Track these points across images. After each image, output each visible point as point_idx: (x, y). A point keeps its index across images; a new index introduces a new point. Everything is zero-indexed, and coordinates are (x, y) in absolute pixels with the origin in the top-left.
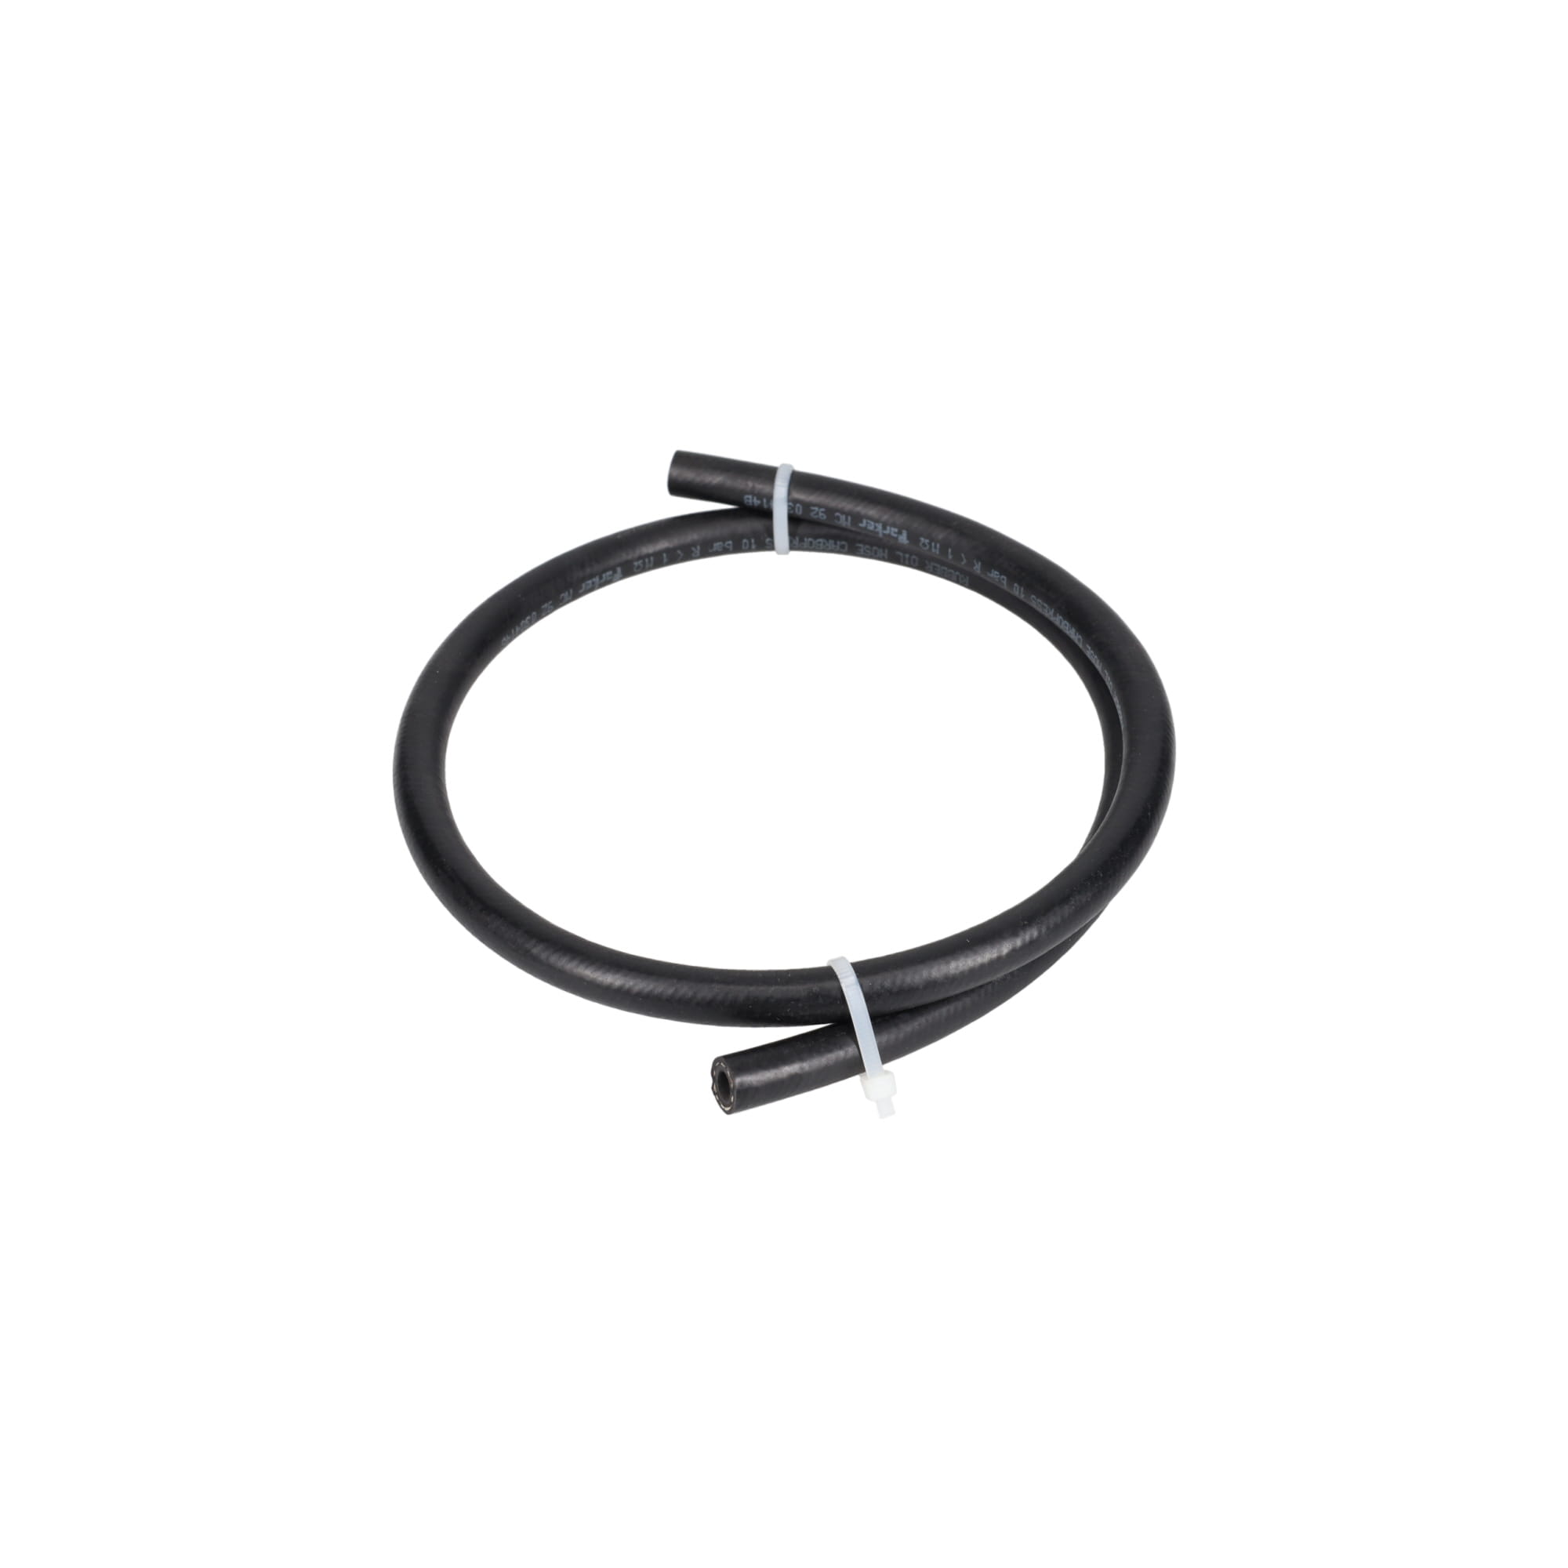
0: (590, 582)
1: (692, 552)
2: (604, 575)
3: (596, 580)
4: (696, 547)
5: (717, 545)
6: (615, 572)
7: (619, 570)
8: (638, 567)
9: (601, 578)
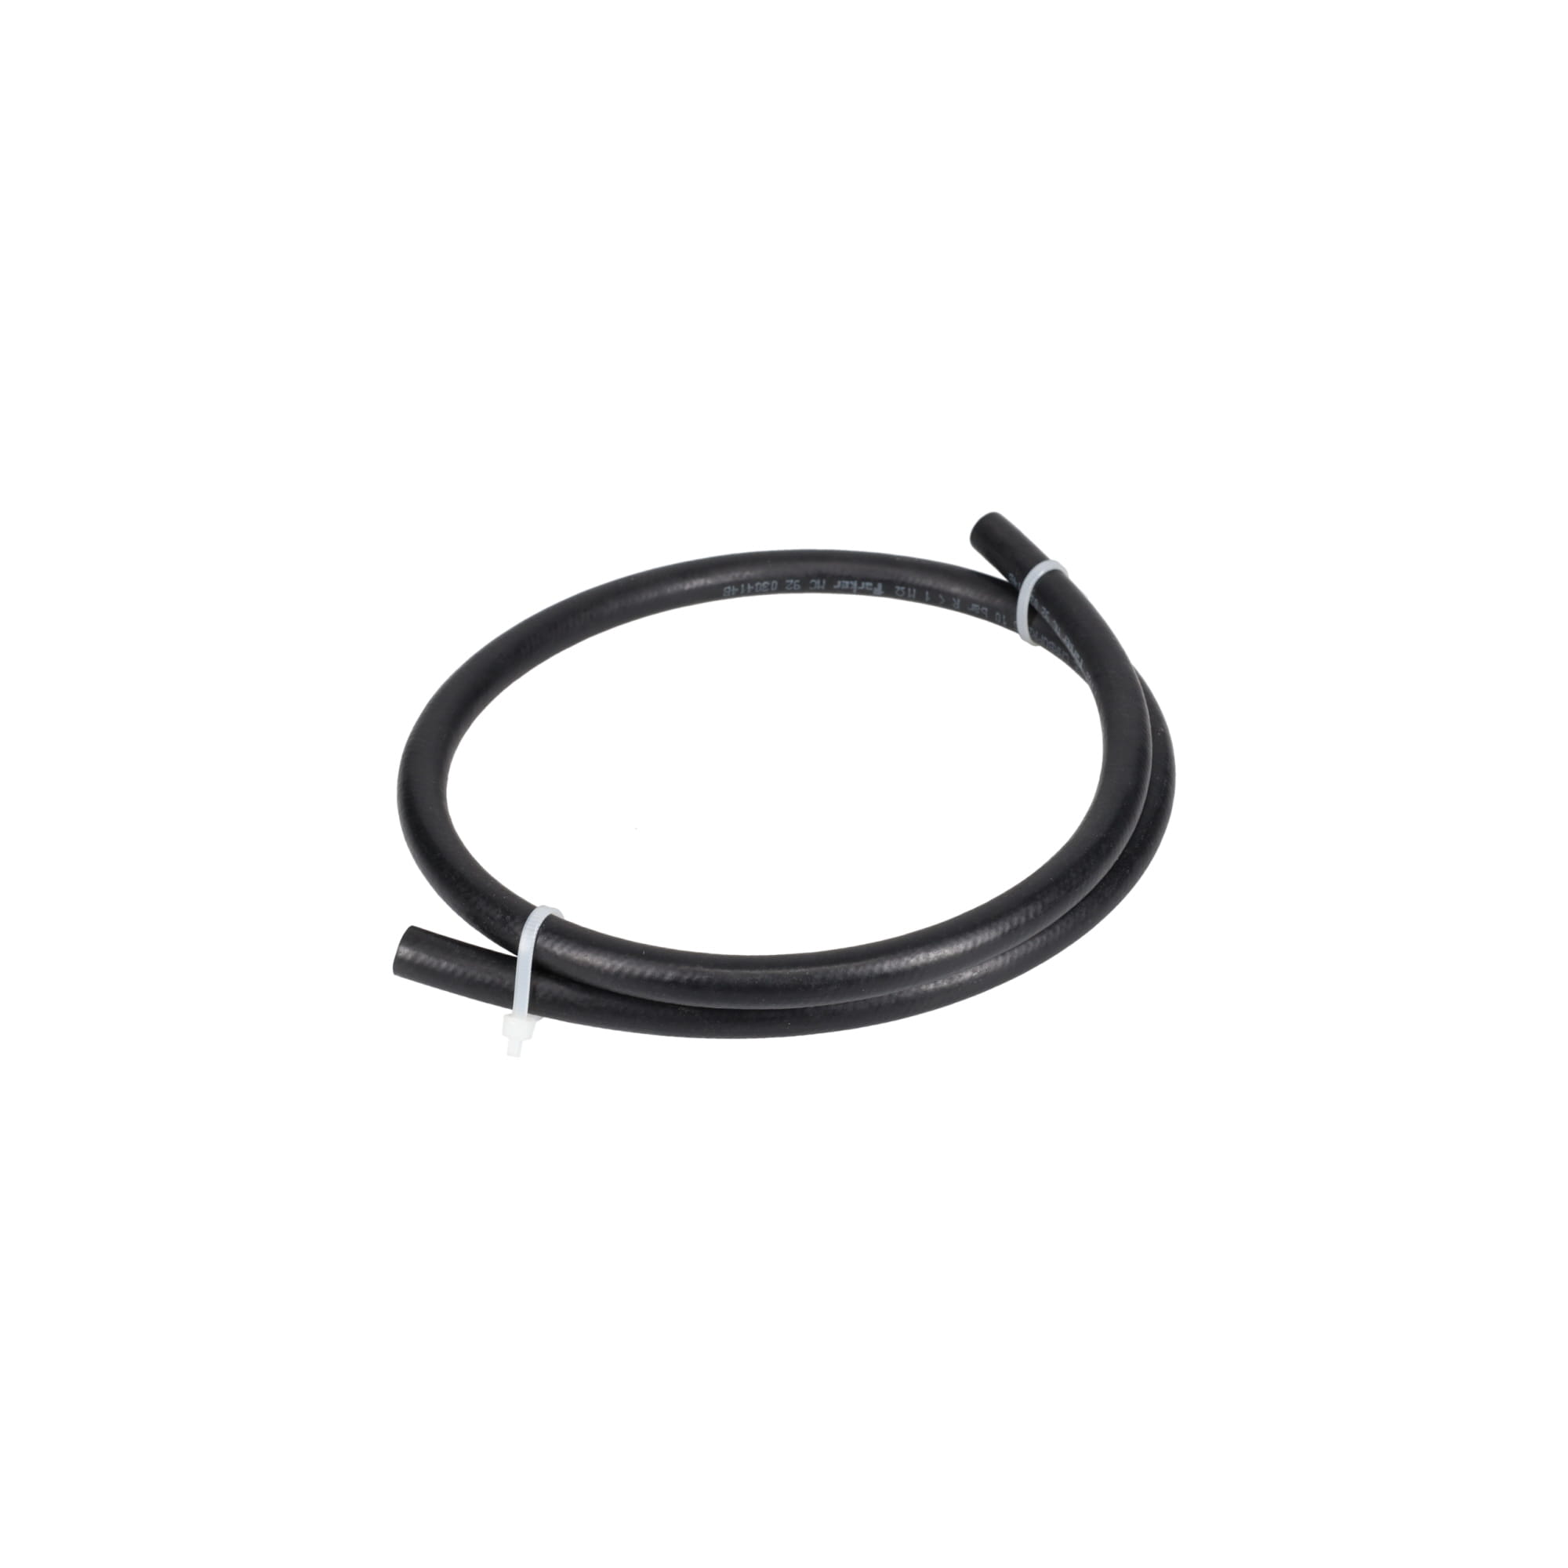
0: (847, 583)
1: (953, 602)
2: (863, 584)
3: (855, 584)
4: (956, 599)
5: (975, 606)
6: (875, 585)
7: (880, 585)
8: (900, 592)
9: (859, 585)
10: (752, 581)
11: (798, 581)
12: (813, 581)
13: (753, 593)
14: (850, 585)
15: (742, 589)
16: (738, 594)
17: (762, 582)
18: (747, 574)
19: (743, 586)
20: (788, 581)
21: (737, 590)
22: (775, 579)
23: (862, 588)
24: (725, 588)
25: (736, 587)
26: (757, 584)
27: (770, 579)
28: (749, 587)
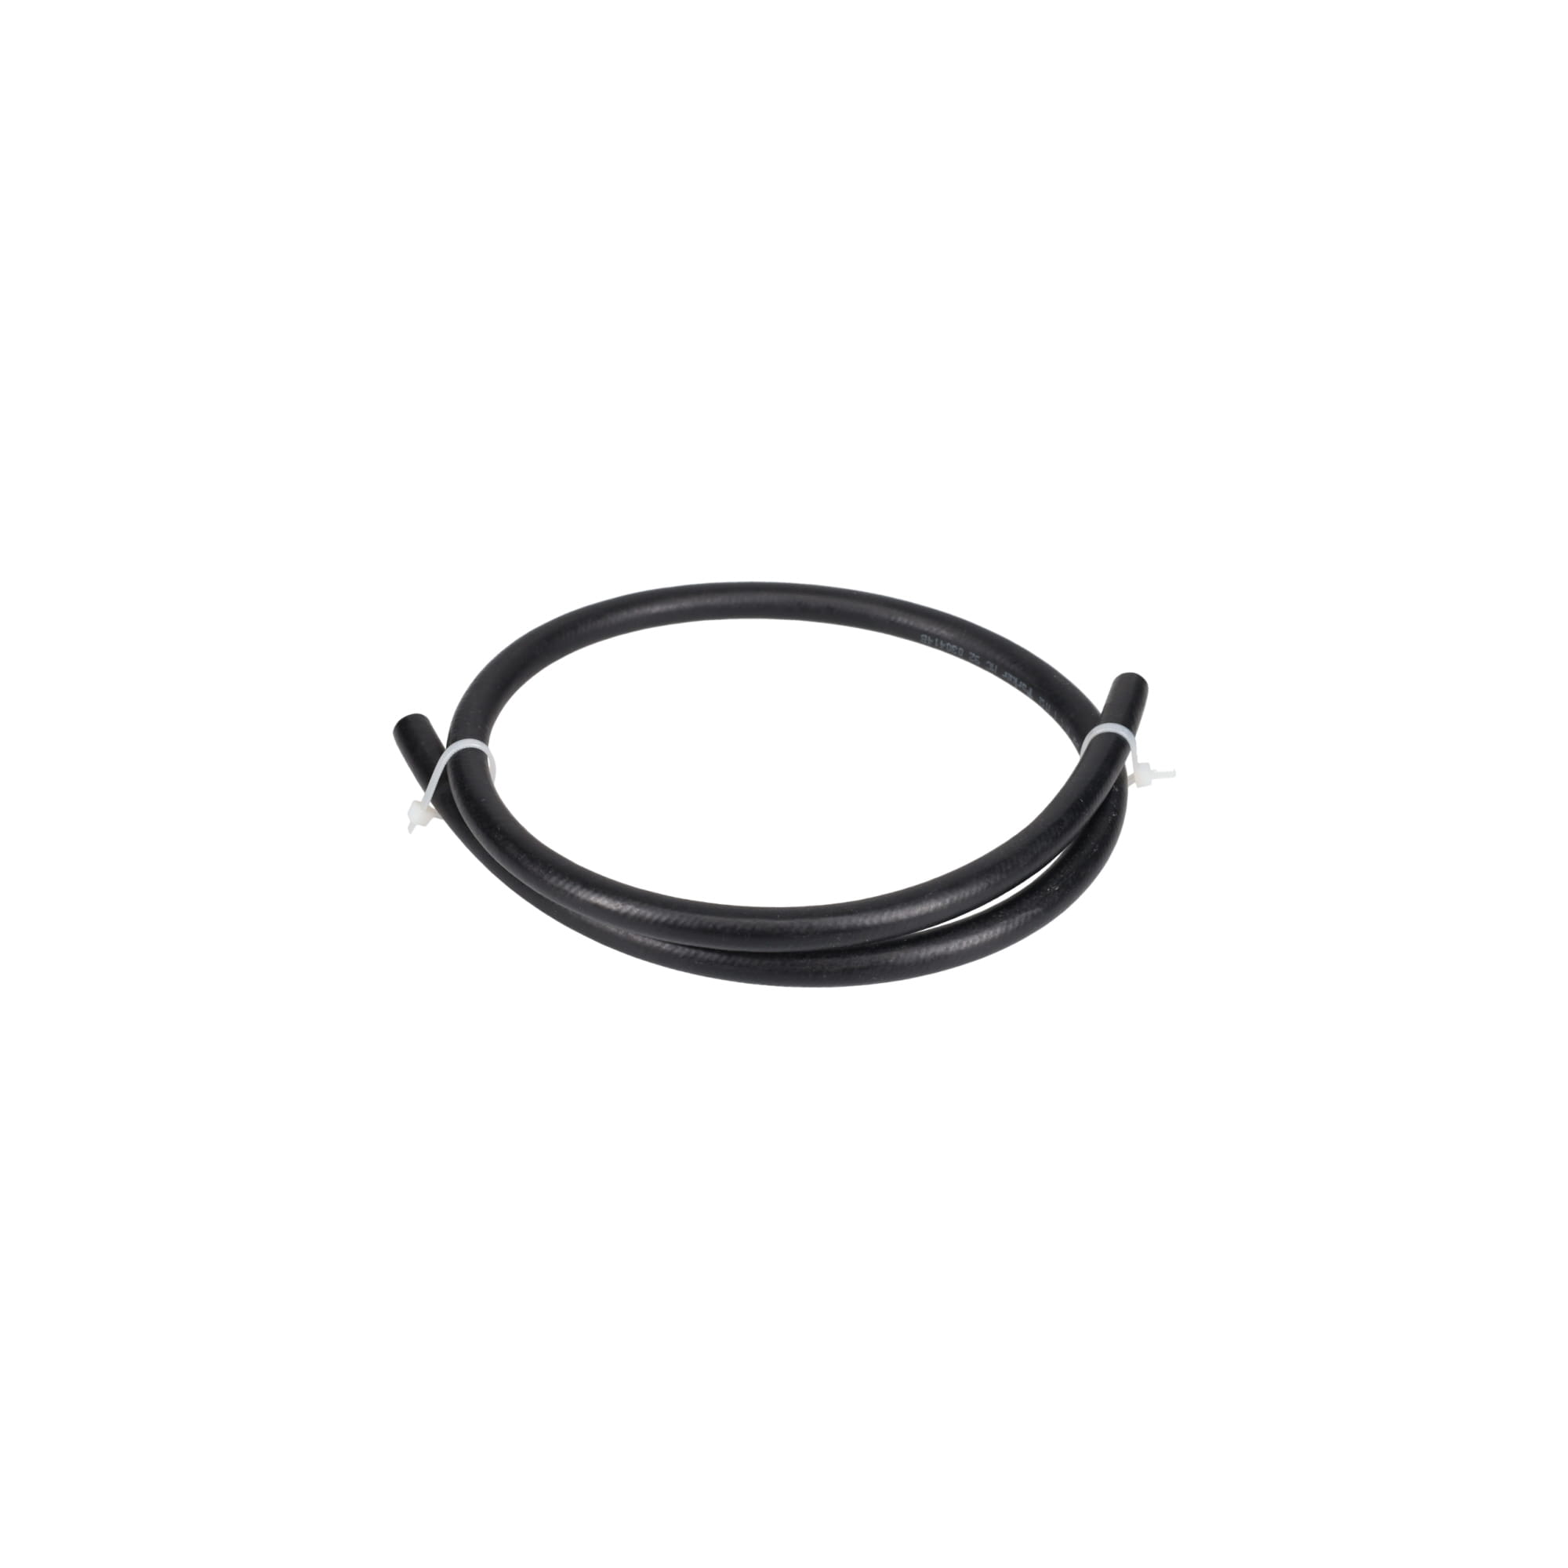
10: (946, 641)
11: (978, 657)
12: (988, 662)
13: (945, 649)
14: (1013, 680)
15: (935, 642)
16: (933, 645)
17: (952, 644)
18: (944, 632)
19: (937, 640)
20: (971, 653)
21: (932, 641)
22: (962, 647)
23: (1020, 686)
24: (923, 636)
25: (931, 638)
26: (948, 644)
27: (959, 646)
28: (941, 643)
